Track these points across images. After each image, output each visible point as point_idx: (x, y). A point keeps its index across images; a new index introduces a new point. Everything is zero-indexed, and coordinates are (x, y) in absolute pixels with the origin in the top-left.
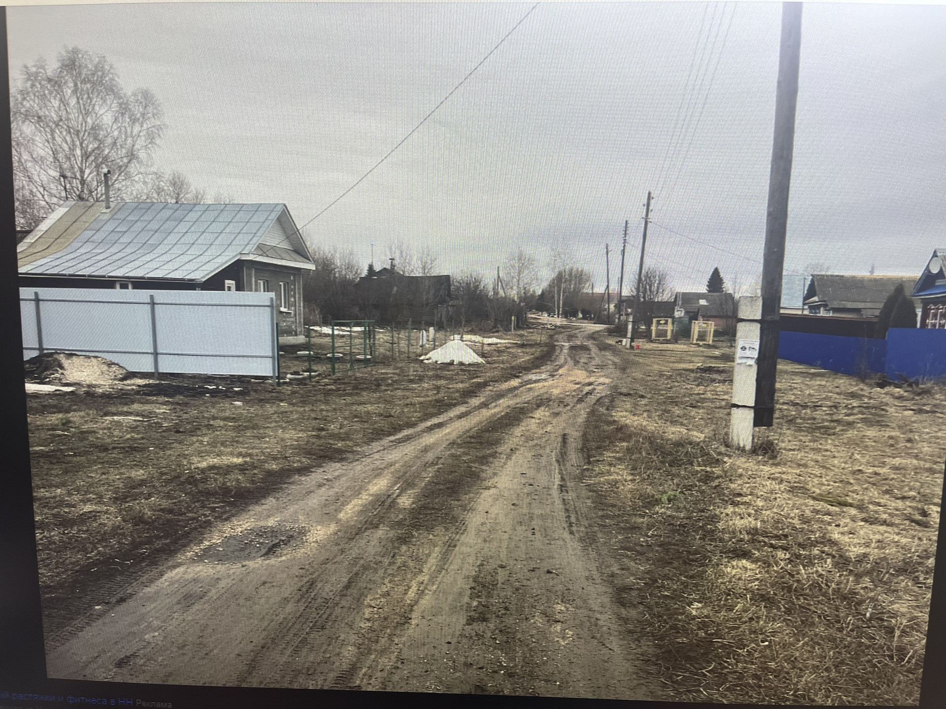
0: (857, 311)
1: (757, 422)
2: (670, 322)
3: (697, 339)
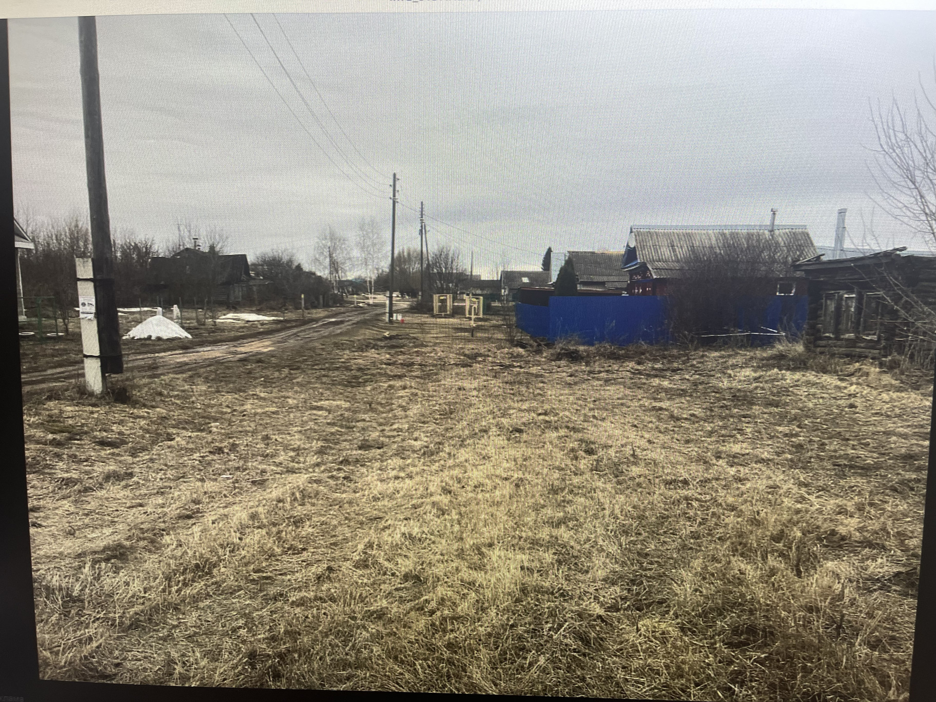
0: (602, 284)
1: (104, 369)
2: (449, 298)
3: (470, 313)
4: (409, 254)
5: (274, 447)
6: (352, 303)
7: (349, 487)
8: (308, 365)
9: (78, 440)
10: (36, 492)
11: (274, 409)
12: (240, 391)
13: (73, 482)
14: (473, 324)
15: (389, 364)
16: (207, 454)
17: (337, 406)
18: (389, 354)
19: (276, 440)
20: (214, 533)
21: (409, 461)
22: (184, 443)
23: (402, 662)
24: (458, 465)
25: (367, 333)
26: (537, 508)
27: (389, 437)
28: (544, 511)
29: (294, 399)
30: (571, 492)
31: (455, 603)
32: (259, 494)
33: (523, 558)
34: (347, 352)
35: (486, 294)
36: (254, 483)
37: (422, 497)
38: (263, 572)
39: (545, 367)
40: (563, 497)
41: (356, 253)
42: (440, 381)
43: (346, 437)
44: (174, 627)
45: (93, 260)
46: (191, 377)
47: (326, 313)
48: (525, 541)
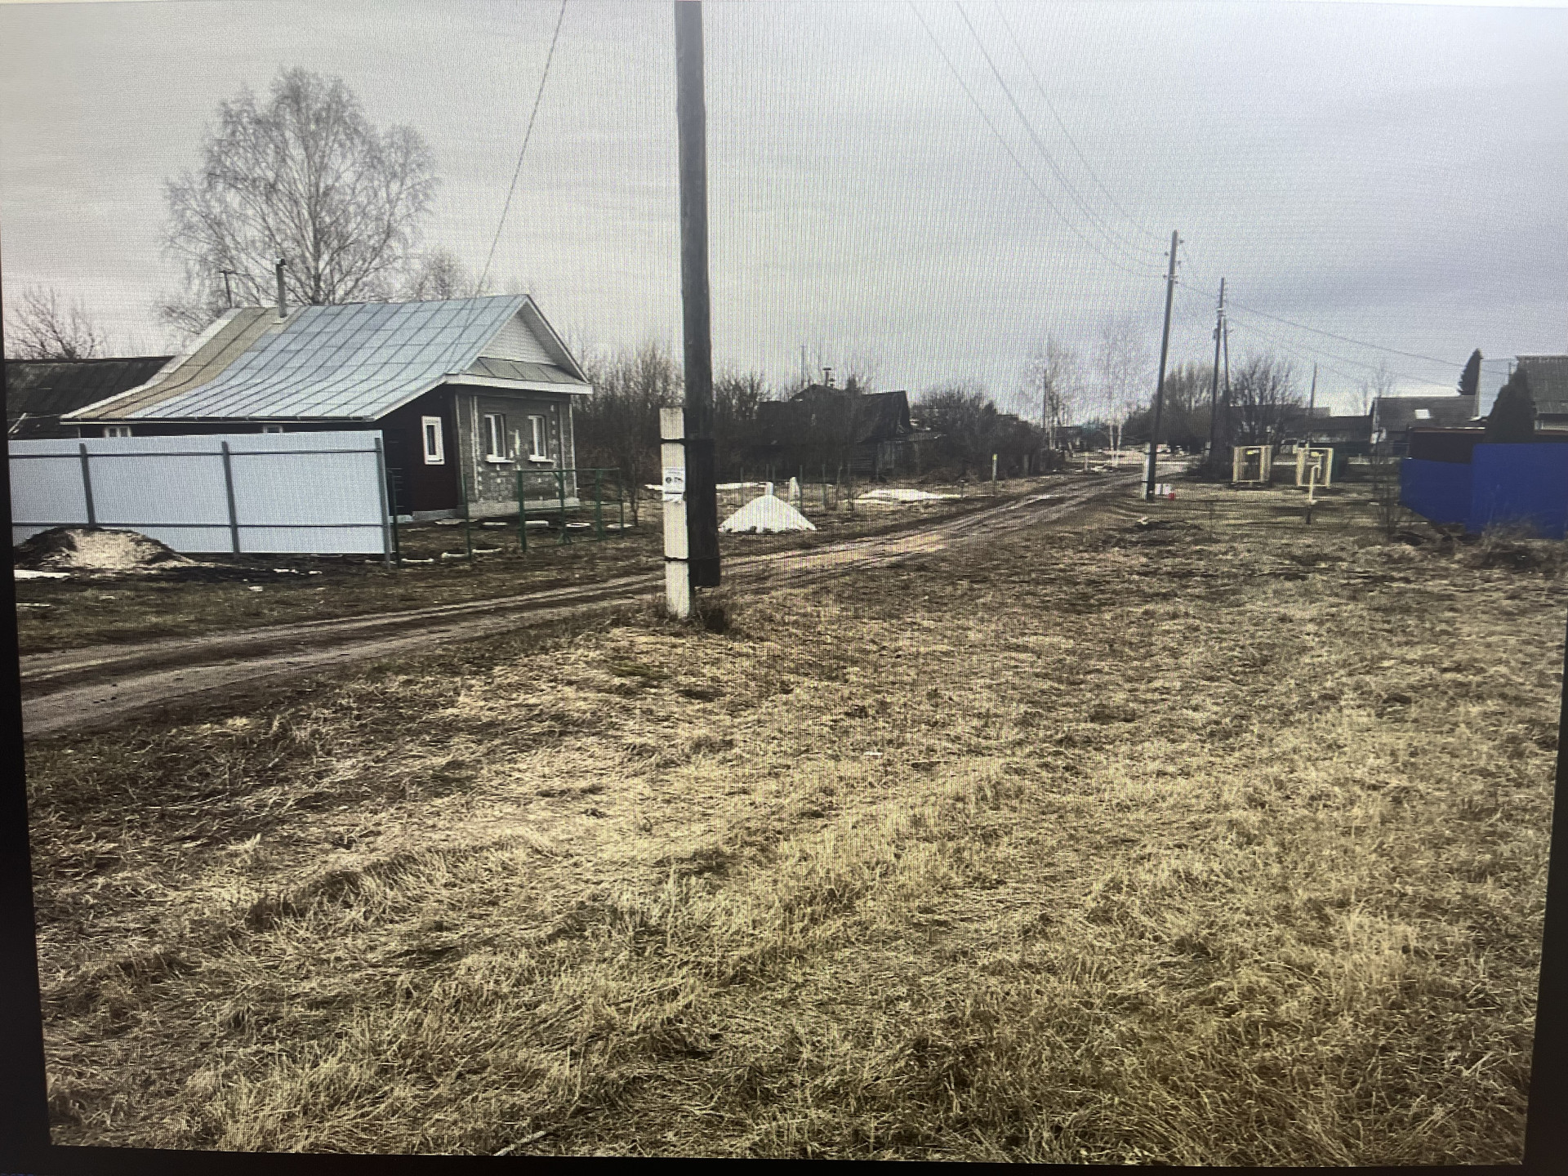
1: (694, 580)
2: (1265, 451)
3: (1306, 479)
4: (1190, 375)
5: (946, 711)
6: (1079, 466)
7: (1075, 783)
8: (1001, 574)
9: (655, 687)
10: (598, 763)
11: (945, 648)
12: (891, 616)
13: (648, 751)
14: (1311, 499)
15: (1146, 574)
16: (842, 716)
17: (1052, 645)
18: (1146, 555)
19: (951, 699)
20: (857, 842)
21: (1184, 746)
22: (806, 697)
23: (1175, 1087)
24: (1279, 758)
25: (1106, 519)
26: (1437, 844)
27: (1145, 702)
28: (1454, 849)
29: (980, 631)
30: (1508, 817)
31: (1274, 999)
32: (924, 786)
33: (1409, 931)
34: (1070, 552)
35: (1339, 444)
36: (915, 766)
37: (1208, 810)
38: (933, 912)
39: (1459, 581)
40: (1491, 825)
41: (1093, 378)
42: (1243, 604)
43: (1068, 699)
44: (798, 986)
45: (685, 411)
46: (815, 593)
47: (1034, 485)
48: (1412, 902)
